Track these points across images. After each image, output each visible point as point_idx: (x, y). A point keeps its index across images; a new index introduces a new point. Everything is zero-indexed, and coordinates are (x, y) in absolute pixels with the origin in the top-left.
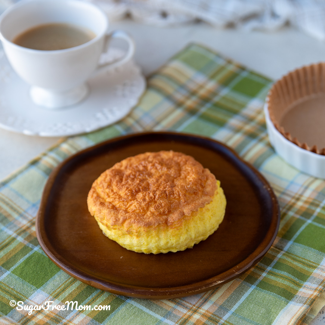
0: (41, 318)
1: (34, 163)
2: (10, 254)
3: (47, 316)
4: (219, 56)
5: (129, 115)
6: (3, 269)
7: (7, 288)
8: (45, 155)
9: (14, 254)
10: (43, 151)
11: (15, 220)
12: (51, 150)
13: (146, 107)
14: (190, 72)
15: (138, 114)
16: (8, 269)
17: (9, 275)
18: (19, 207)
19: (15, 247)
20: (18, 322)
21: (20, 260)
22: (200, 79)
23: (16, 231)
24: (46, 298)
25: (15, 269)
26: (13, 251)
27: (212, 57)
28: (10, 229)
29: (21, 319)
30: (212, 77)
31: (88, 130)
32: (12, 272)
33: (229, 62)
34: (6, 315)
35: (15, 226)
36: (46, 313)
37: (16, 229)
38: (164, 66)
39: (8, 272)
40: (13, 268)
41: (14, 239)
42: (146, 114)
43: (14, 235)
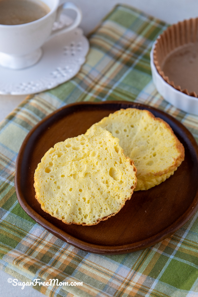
0: (42, 248)
1: (11, 118)
2: (7, 197)
3: (47, 246)
4: (142, 14)
5: (80, 71)
6: (3, 210)
7: (10, 226)
8: (18, 110)
9: (9, 197)
10: (16, 107)
11: (6, 168)
12: (23, 105)
13: (92, 63)
14: (122, 30)
15: (87, 69)
16: (8, 209)
17: (9, 214)
18: (6, 157)
19: (10, 191)
20: (25, 253)
21: (15, 202)
22: (131, 35)
23: (8, 178)
24: (42, 231)
25: (13, 209)
26: (8, 194)
27: (137, 15)
28: (3, 176)
29: (27, 251)
30: (140, 33)
31: (50, 87)
32: (11, 212)
33: (151, 19)
34: (14, 248)
35: (6, 174)
36: (45, 243)
37: (8, 176)
38: (100, 27)
39: (8, 212)
40: (11, 209)
41: (7, 184)
42: (93, 69)
43: (7, 181)
